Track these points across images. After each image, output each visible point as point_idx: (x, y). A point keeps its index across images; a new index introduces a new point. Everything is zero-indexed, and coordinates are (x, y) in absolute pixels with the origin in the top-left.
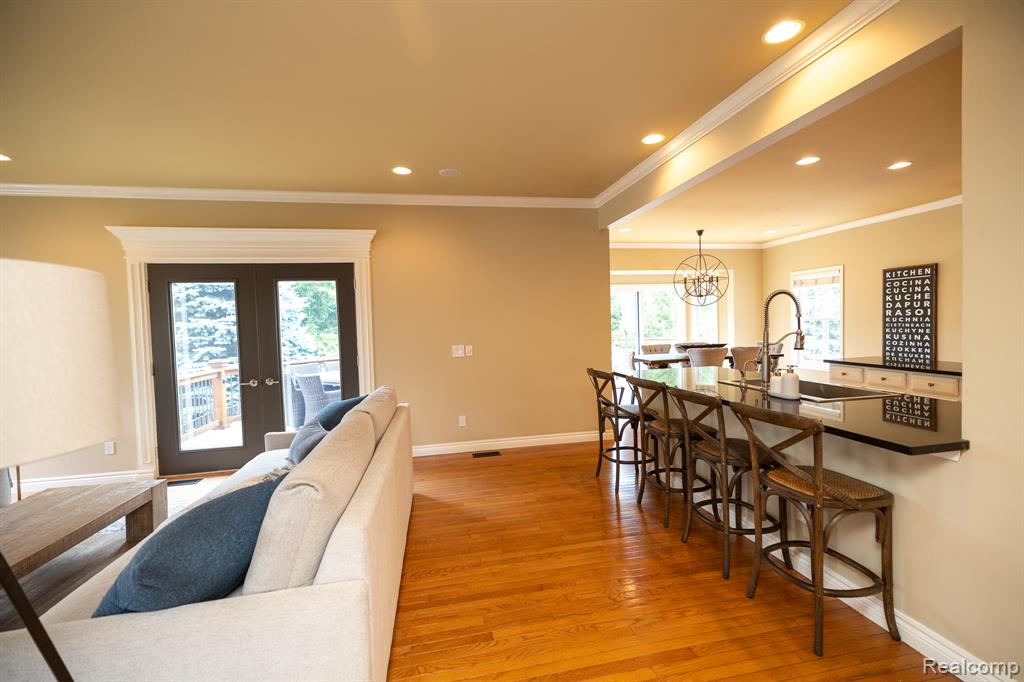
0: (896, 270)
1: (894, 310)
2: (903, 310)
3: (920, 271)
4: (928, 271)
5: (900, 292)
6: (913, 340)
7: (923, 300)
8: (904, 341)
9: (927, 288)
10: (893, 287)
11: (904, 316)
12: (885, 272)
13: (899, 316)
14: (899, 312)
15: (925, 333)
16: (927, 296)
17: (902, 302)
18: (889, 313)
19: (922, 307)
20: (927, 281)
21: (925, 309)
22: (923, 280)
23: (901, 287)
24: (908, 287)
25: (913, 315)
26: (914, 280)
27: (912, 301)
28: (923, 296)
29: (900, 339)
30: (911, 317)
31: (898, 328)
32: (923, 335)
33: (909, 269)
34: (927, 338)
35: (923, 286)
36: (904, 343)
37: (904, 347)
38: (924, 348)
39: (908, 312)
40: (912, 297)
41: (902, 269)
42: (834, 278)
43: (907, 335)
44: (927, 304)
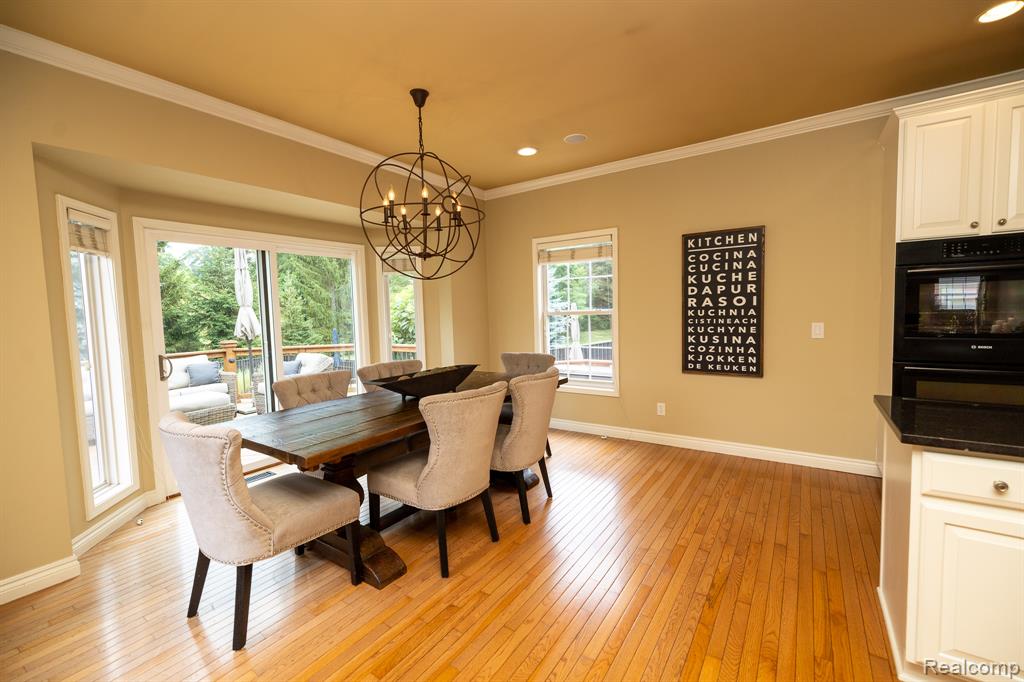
0: (703, 235)
1: (700, 298)
2: (714, 298)
3: (740, 238)
4: (753, 237)
5: (710, 270)
6: (730, 344)
7: (745, 282)
8: (717, 346)
9: (752, 264)
10: (698, 263)
11: (716, 307)
12: (686, 238)
13: (707, 308)
14: (707, 302)
15: (748, 334)
16: (751, 276)
17: (714, 285)
18: (692, 302)
19: (743, 293)
20: (752, 253)
21: (749, 297)
22: (746, 251)
23: (711, 262)
24: (723, 262)
25: (730, 305)
26: (731, 252)
27: (728, 284)
28: (745, 276)
29: (710, 342)
30: (727, 308)
31: (706, 325)
32: (745, 337)
33: (724, 233)
34: (751, 340)
35: (745, 261)
36: (716, 349)
37: (716, 354)
38: (746, 355)
39: (723, 302)
40: (729, 277)
41: (713, 235)
42: (600, 248)
43: (721, 336)
44: (751, 288)
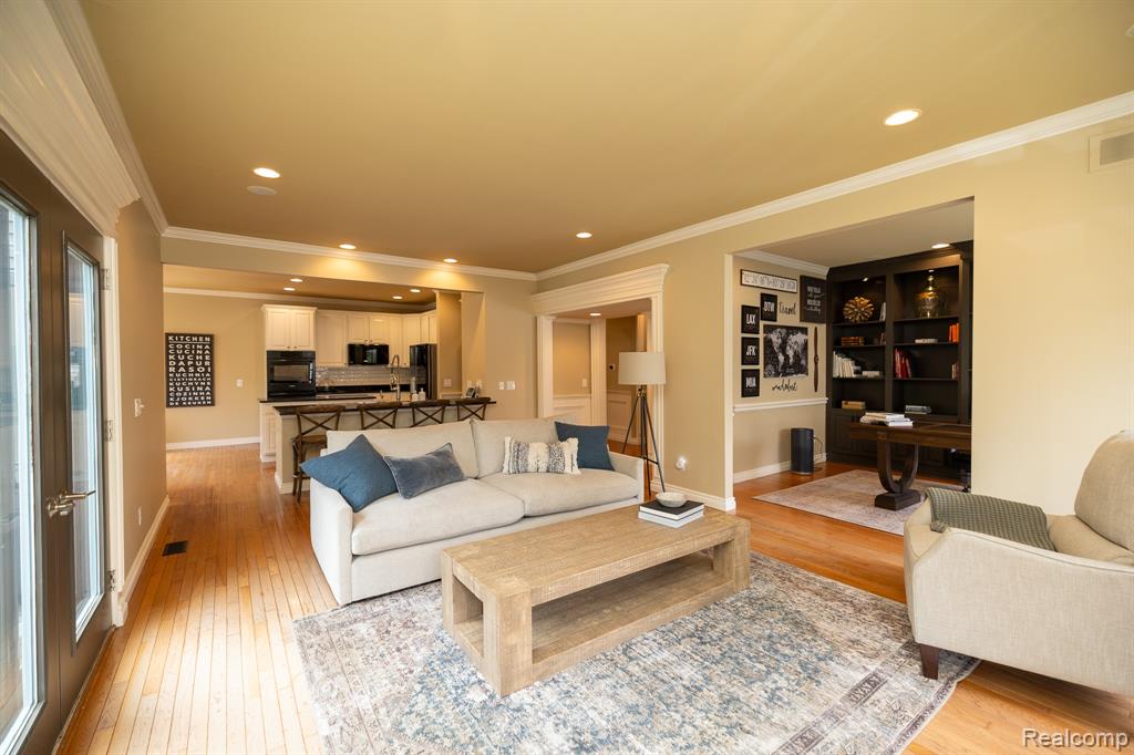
0: (179, 335)
1: (177, 367)
2: (186, 367)
3: (201, 339)
4: (208, 339)
5: (183, 353)
6: (196, 391)
7: (204, 360)
8: (188, 392)
9: (207, 352)
10: (176, 349)
11: (187, 372)
13: (182, 373)
14: (182, 369)
15: (206, 385)
16: (207, 358)
17: (186, 361)
18: (172, 369)
19: (203, 365)
20: (207, 347)
21: (206, 367)
22: (204, 346)
23: (184, 349)
24: (191, 349)
25: (196, 371)
26: (196, 345)
27: (194, 361)
28: (204, 357)
29: (184, 391)
30: (194, 373)
31: (181, 382)
32: (204, 387)
33: (191, 335)
34: (208, 388)
35: (204, 350)
36: (188, 394)
37: (187, 397)
38: (205, 396)
39: (191, 369)
40: (195, 357)
41: (185, 335)
43: (191, 387)
44: (207, 363)
